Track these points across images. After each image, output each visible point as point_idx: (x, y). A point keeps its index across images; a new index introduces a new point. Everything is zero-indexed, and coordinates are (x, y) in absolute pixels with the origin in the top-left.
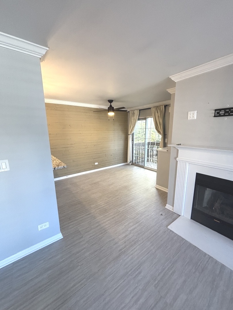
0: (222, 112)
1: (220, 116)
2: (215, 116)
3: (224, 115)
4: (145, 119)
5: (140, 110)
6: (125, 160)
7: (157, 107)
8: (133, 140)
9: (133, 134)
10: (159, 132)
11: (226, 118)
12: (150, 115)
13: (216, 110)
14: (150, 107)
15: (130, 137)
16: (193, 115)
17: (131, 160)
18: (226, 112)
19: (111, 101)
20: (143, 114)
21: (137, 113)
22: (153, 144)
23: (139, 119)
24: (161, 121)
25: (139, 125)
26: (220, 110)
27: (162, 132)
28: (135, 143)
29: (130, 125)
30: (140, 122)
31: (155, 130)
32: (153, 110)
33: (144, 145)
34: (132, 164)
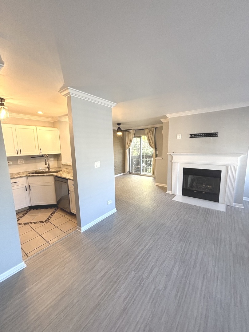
0: (193, 136)
1: (192, 137)
2: (190, 137)
3: (194, 137)
4: (140, 137)
5: (135, 130)
6: (124, 170)
7: (149, 129)
8: (129, 154)
9: (129, 149)
10: (151, 146)
11: (195, 139)
12: (144, 134)
13: (190, 135)
14: (143, 128)
15: (127, 151)
16: (179, 137)
17: (129, 170)
18: (195, 136)
19: (119, 124)
20: (139, 132)
21: (132, 132)
22: (147, 157)
23: (134, 137)
24: (153, 139)
25: (135, 141)
26: (192, 134)
27: (154, 147)
28: (131, 156)
29: (127, 142)
30: (135, 139)
31: (149, 146)
32: (146, 131)
33: (139, 157)
34: (130, 173)
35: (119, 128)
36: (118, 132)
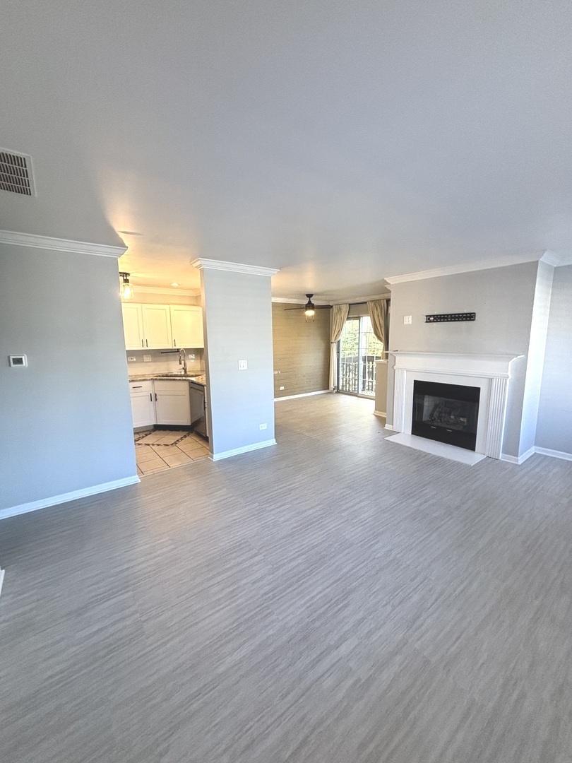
1: (430, 321)
2: (426, 322)
3: (433, 321)
4: (358, 318)
5: (350, 305)
6: (326, 385)
7: (376, 302)
8: (338, 352)
9: (339, 342)
10: (379, 338)
11: (435, 324)
12: (366, 313)
13: (427, 316)
14: (365, 301)
15: (334, 347)
16: (408, 320)
17: (336, 385)
18: (434, 319)
19: (309, 296)
20: (355, 309)
21: (345, 308)
22: (371, 359)
23: (348, 318)
24: (382, 322)
25: (350, 326)
26: (431, 316)
27: (383, 339)
28: (341, 357)
29: (334, 327)
30: (351, 321)
31: (374, 335)
32: (370, 305)
33: (357, 360)
34: (338, 392)
35: (310, 302)
36: (306, 309)
